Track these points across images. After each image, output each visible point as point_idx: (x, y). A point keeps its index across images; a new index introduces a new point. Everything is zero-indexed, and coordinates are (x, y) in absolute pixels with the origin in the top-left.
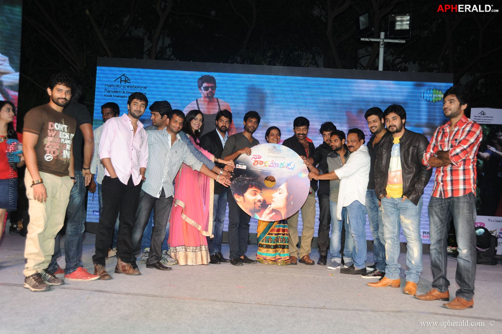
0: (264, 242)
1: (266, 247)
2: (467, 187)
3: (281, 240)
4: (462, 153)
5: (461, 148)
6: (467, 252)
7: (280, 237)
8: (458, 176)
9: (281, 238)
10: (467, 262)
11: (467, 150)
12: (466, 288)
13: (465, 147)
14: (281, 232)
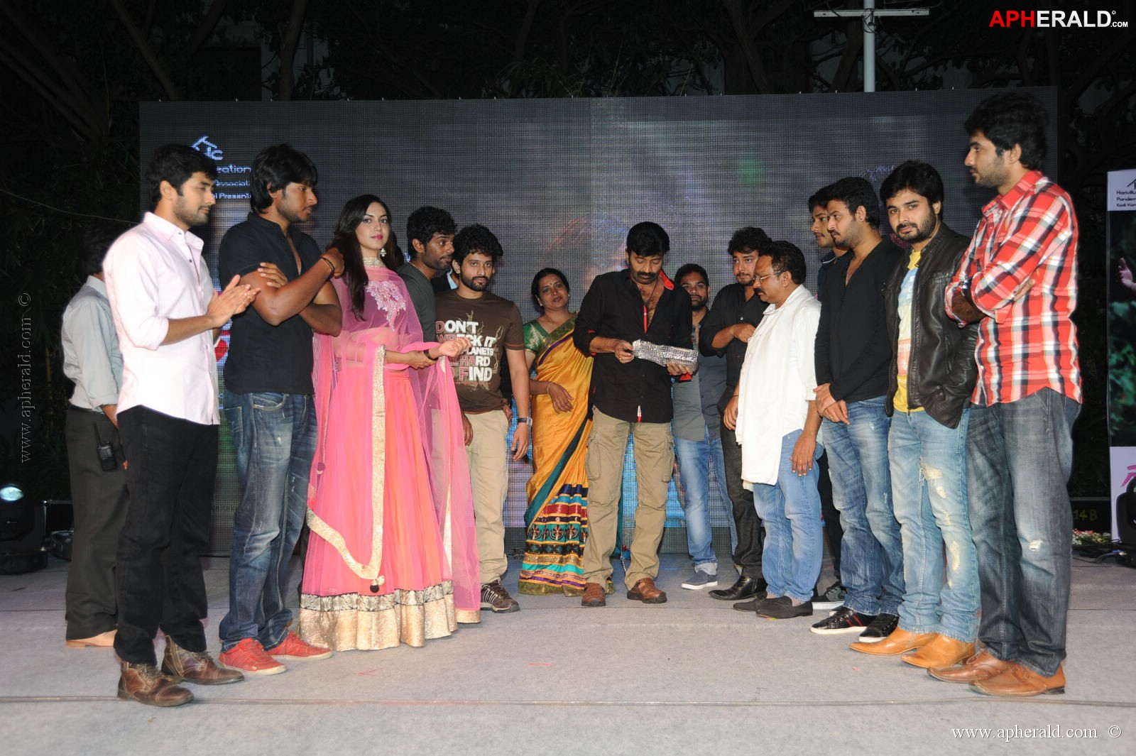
0: (534, 538)
1: (536, 552)
2: (1033, 375)
3: (573, 533)
4: (999, 285)
5: (997, 271)
6: (1042, 546)
7: (571, 525)
8: (1011, 345)
9: (574, 529)
10: (1043, 573)
11: (1016, 274)
12: (1041, 643)
13: (1008, 266)
14: (576, 515)
